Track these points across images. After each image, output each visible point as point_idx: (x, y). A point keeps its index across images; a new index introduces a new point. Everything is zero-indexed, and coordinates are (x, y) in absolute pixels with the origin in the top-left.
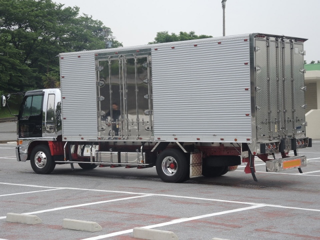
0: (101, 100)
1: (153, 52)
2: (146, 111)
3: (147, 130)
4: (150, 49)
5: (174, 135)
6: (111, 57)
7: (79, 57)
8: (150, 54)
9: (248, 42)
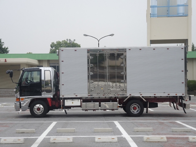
0: (91, 74)
1: (127, 51)
2: (122, 81)
3: (122, 91)
4: (126, 49)
5: (139, 93)
6: (99, 52)
7: (76, 50)
8: (126, 51)
9: (184, 50)
